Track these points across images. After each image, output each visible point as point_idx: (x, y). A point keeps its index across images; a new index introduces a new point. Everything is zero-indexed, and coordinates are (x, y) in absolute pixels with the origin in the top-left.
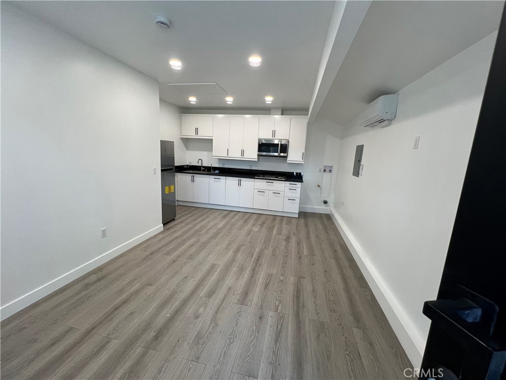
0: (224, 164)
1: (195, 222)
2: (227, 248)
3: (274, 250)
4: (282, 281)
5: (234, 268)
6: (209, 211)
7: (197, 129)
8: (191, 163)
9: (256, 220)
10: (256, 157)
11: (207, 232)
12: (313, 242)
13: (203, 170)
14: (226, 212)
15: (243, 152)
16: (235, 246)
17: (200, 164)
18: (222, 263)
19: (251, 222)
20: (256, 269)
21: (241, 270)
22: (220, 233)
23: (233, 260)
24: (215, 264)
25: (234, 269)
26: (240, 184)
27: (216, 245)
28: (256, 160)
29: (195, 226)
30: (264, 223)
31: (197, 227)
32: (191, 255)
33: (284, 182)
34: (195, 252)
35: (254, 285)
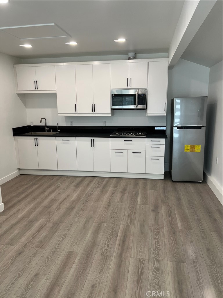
0: (72, 122)
1: (43, 196)
2: (85, 228)
3: (142, 226)
4: (157, 269)
5: (97, 255)
6: (58, 180)
7: (36, 82)
8: (32, 123)
9: (115, 187)
10: (110, 111)
11: (59, 207)
12: (187, 211)
13: (48, 131)
14: (79, 180)
15: (93, 107)
16: (94, 224)
17: (43, 124)
18: (80, 250)
19: (110, 190)
20: (124, 255)
21: (105, 257)
22: (74, 207)
23: (94, 243)
24: (72, 252)
25: (96, 257)
26: (93, 145)
27: (71, 225)
28: (110, 115)
29: (43, 200)
30: (125, 190)
31: (46, 202)
32: (41, 242)
33: (145, 139)
34: (46, 236)
35: (124, 278)
